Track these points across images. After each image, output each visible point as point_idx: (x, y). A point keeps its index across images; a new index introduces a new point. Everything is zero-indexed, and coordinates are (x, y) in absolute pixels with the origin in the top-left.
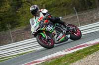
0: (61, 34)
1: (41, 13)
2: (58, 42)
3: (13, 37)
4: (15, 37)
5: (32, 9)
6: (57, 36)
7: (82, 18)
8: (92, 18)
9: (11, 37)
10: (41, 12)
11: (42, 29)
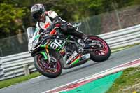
0: (75, 54)
1: (47, 17)
2: (68, 66)
3: (121, 20)
4: (124, 21)
5: (33, 10)
9: (119, 20)
10: (47, 15)
11: (44, 46)
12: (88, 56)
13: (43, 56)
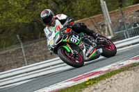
2: (88, 58)
6: (87, 51)
7: (30, 52)
8: (45, 51)
11: (65, 40)
12: (101, 50)
13: (65, 49)
